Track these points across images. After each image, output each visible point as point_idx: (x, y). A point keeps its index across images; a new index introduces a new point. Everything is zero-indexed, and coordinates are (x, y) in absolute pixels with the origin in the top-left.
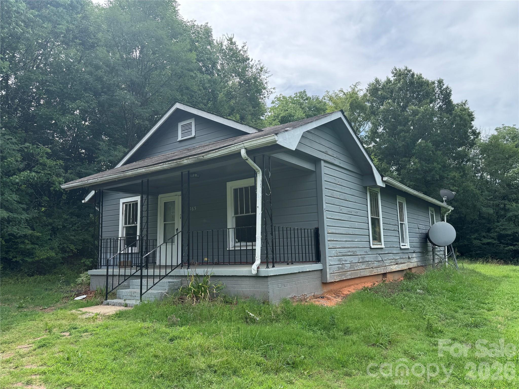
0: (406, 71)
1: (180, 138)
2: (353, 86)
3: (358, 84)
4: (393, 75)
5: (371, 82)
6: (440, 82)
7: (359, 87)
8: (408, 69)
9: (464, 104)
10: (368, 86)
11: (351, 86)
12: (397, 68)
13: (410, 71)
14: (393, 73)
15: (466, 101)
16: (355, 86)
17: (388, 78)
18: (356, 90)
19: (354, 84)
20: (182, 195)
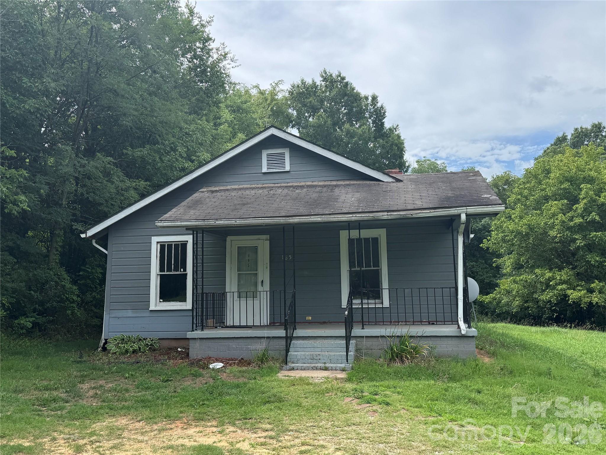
0: (339, 78)
1: (265, 170)
2: (274, 84)
3: (280, 82)
4: (322, 79)
5: (296, 84)
6: (374, 98)
7: (281, 87)
8: (341, 75)
9: (395, 129)
10: (290, 87)
11: (271, 84)
12: (327, 71)
13: (343, 79)
14: (322, 76)
15: (398, 126)
16: (277, 84)
17: (313, 81)
18: (277, 89)
19: (276, 82)
20: (271, 240)
